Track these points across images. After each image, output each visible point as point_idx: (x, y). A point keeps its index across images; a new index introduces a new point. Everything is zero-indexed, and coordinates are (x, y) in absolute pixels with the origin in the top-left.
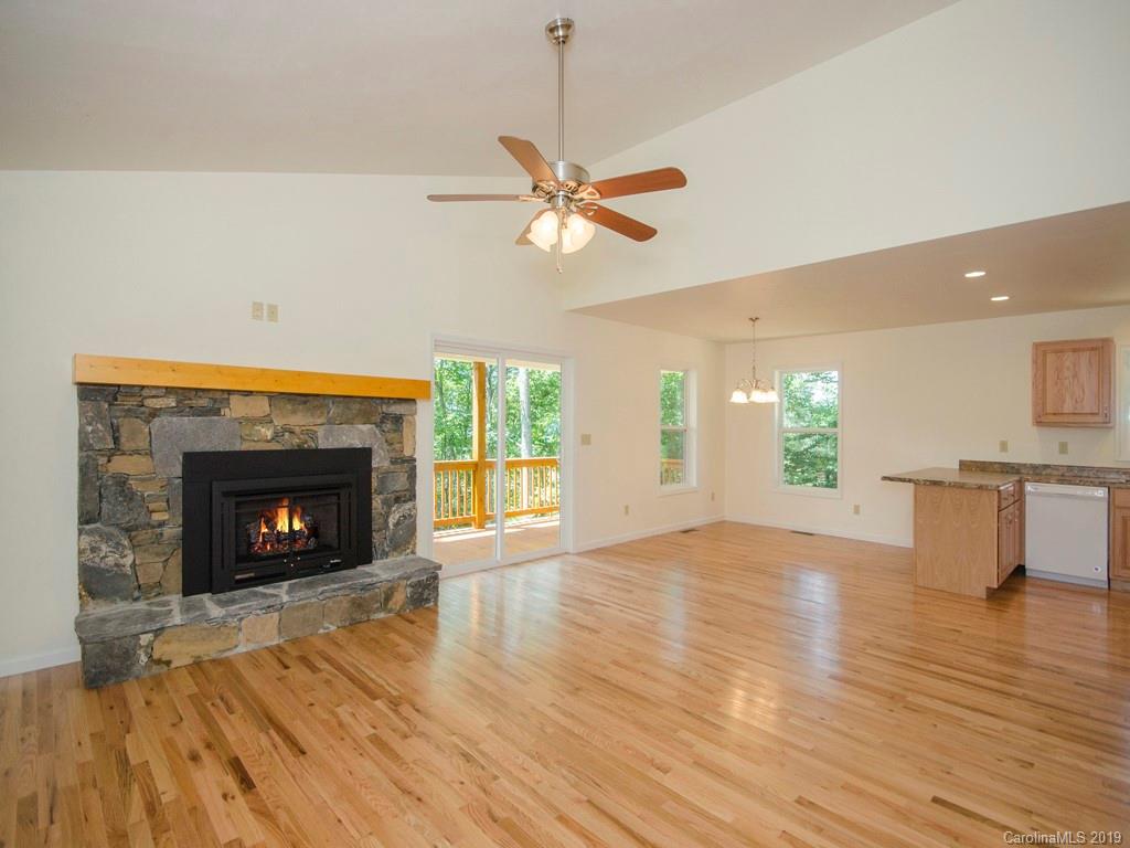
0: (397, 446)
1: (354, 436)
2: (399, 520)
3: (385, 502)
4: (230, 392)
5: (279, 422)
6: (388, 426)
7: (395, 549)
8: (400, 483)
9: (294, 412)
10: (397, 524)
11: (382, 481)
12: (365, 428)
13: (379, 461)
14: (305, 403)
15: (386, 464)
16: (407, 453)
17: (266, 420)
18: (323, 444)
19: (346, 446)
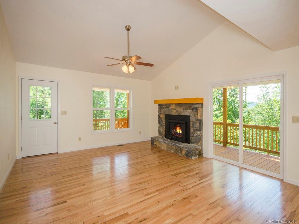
0: (196, 116)
1: (188, 112)
2: (197, 136)
3: (194, 130)
4: (171, 104)
5: (176, 109)
6: (194, 110)
7: (196, 143)
8: (197, 125)
9: (178, 107)
10: (196, 136)
11: (193, 124)
12: (189, 111)
13: (192, 119)
14: (179, 105)
15: (194, 120)
16: (199, 118)
17: (175, 109)
18: (182, 114)
19: (186, 115)
